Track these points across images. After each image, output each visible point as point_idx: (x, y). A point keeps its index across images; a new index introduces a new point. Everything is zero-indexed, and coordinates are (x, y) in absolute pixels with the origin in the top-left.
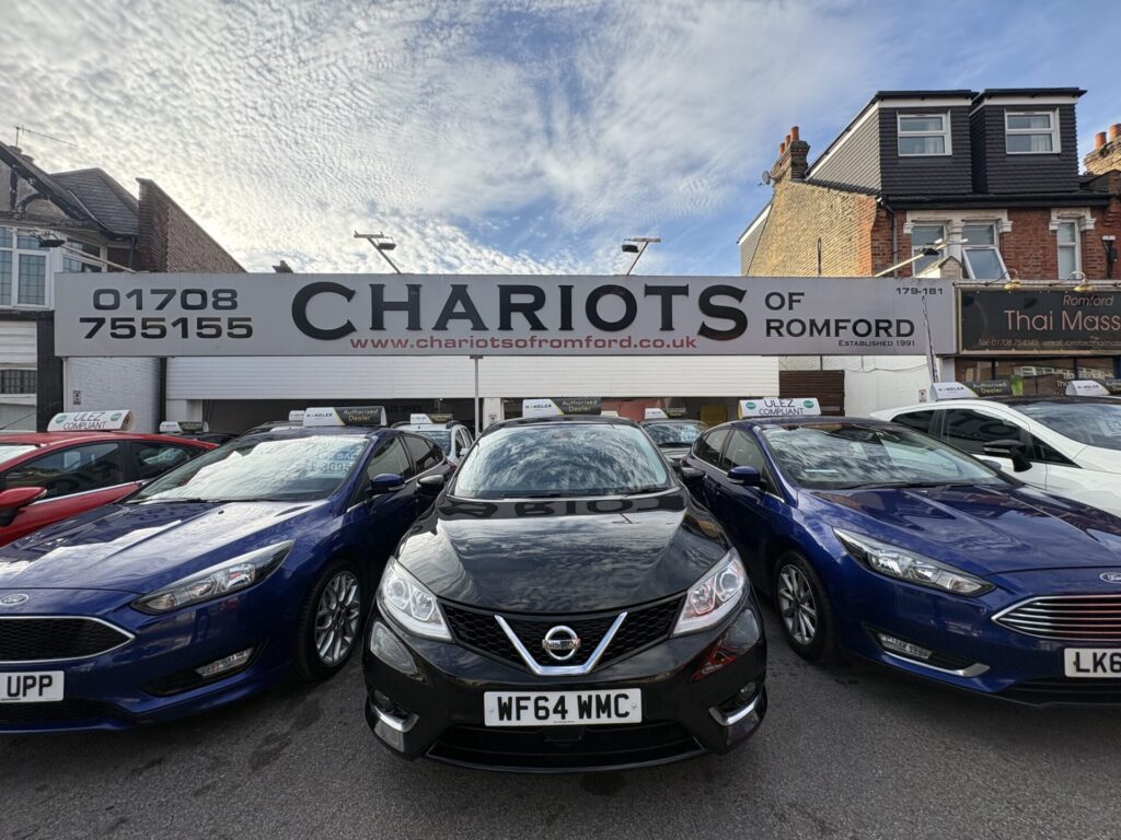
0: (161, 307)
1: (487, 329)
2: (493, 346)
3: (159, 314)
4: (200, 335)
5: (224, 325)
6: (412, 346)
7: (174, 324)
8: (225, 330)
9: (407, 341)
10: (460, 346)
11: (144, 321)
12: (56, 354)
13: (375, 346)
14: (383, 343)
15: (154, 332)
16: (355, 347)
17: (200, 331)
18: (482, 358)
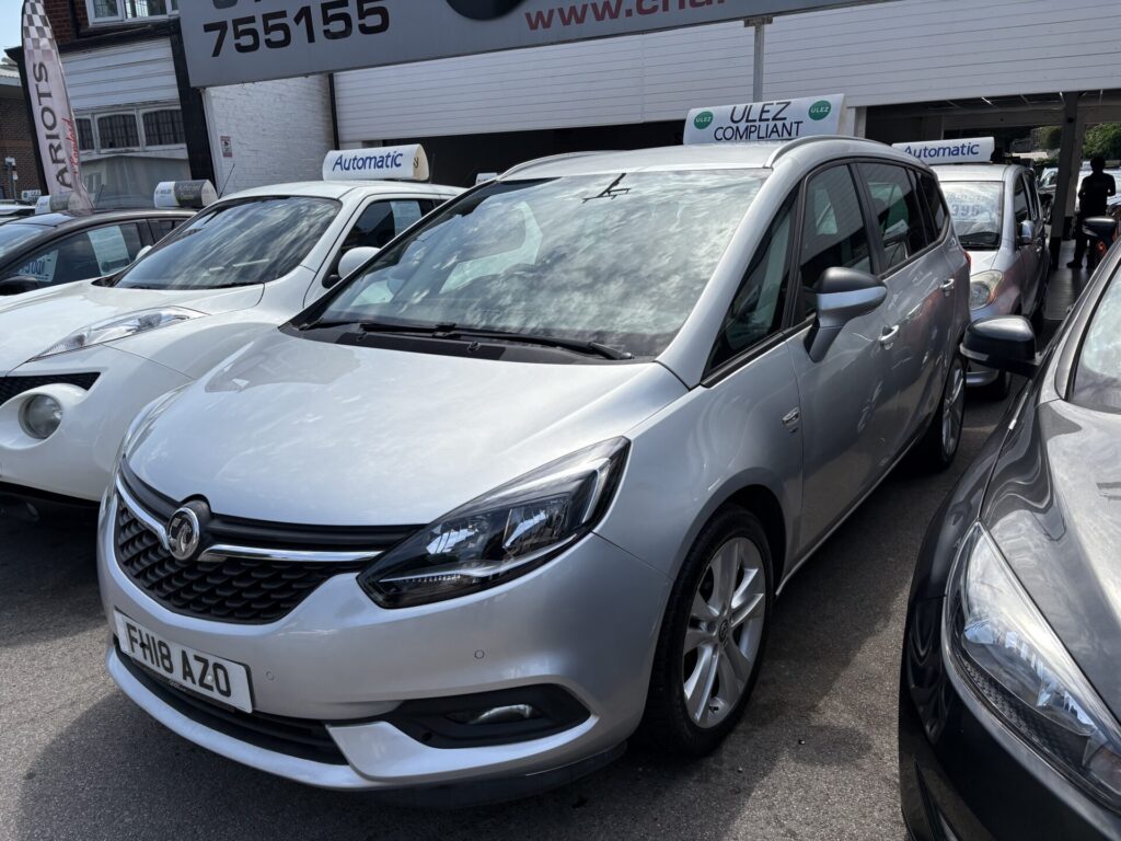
3: (279, 5)
4: (327, 34)
5: (352, 11)
6: (629, 13)
7: (297, 20)
8: (356, 22)
11: (266, 18)
12: (192, 85)
13: (566, 22)
14: (579, 13)
15: (278, 36)
16: (533, 27)
17: (326, 27)
18: (770, 22)
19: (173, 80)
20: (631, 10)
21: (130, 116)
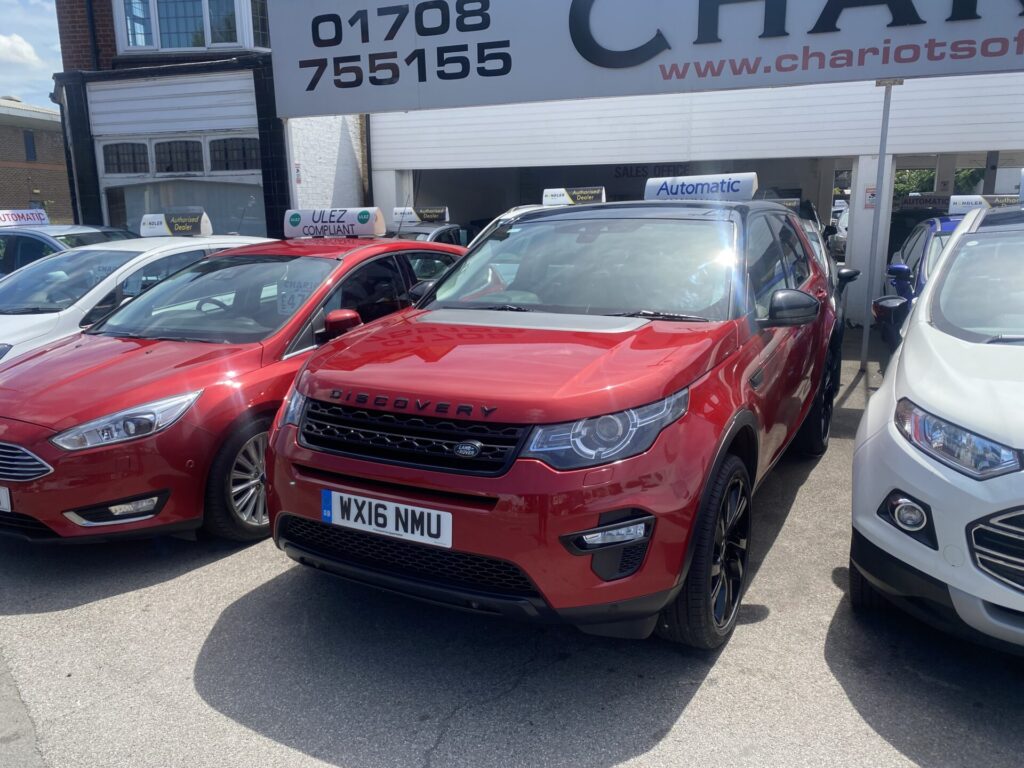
0: (391, 36)
1: (925, 22)
2: (931, 57)
3: (388, 47)
4: (442, 75)
5: (472, 55)
6: (767, 70)
7: (409, 61)
8: (474, 64)
9: (758, 60)
10: (861, 62)
11: (373, 57)
12: (278, 116)
13: (701, 74)
14: (716, 68)
15: (387, 74)
16: (667, 77)
17: (441, 68)
18: (901, 83)
19: (253, 110)
20: (770, 67)
21: (193, 142)
